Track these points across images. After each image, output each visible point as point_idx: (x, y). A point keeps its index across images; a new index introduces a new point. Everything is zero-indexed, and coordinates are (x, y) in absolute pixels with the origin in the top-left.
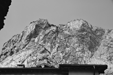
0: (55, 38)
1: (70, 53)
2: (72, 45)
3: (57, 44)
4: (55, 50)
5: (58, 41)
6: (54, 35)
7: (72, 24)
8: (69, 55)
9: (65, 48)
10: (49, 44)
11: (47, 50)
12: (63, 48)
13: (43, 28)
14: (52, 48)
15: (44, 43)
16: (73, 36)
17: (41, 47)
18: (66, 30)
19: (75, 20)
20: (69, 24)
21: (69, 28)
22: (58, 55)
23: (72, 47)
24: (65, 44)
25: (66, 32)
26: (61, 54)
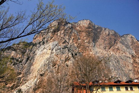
0: (71, 33)
1: (81, 44)
2: (82, 38)
3: (72, 37)
4: (71, 41)
5: (73, 35)
6: (70, 31)
7: (81, 23)
8: (80, 45)
9: (78, 40)
10: (67, 37)
11: (66, 41)
12: (76, 40)
13: (63, 25)
14: (69, 40)
15: (64, 36)
16: (83, 31)
17: (63, 39)
18: (77, 27)
19: (83, 20)
20: (79, 22)
21: (79, 25)
22: (73, 44)
23: (82, 39)
24: (78, 37)
25: (78, 28)
26: (75, 44)
